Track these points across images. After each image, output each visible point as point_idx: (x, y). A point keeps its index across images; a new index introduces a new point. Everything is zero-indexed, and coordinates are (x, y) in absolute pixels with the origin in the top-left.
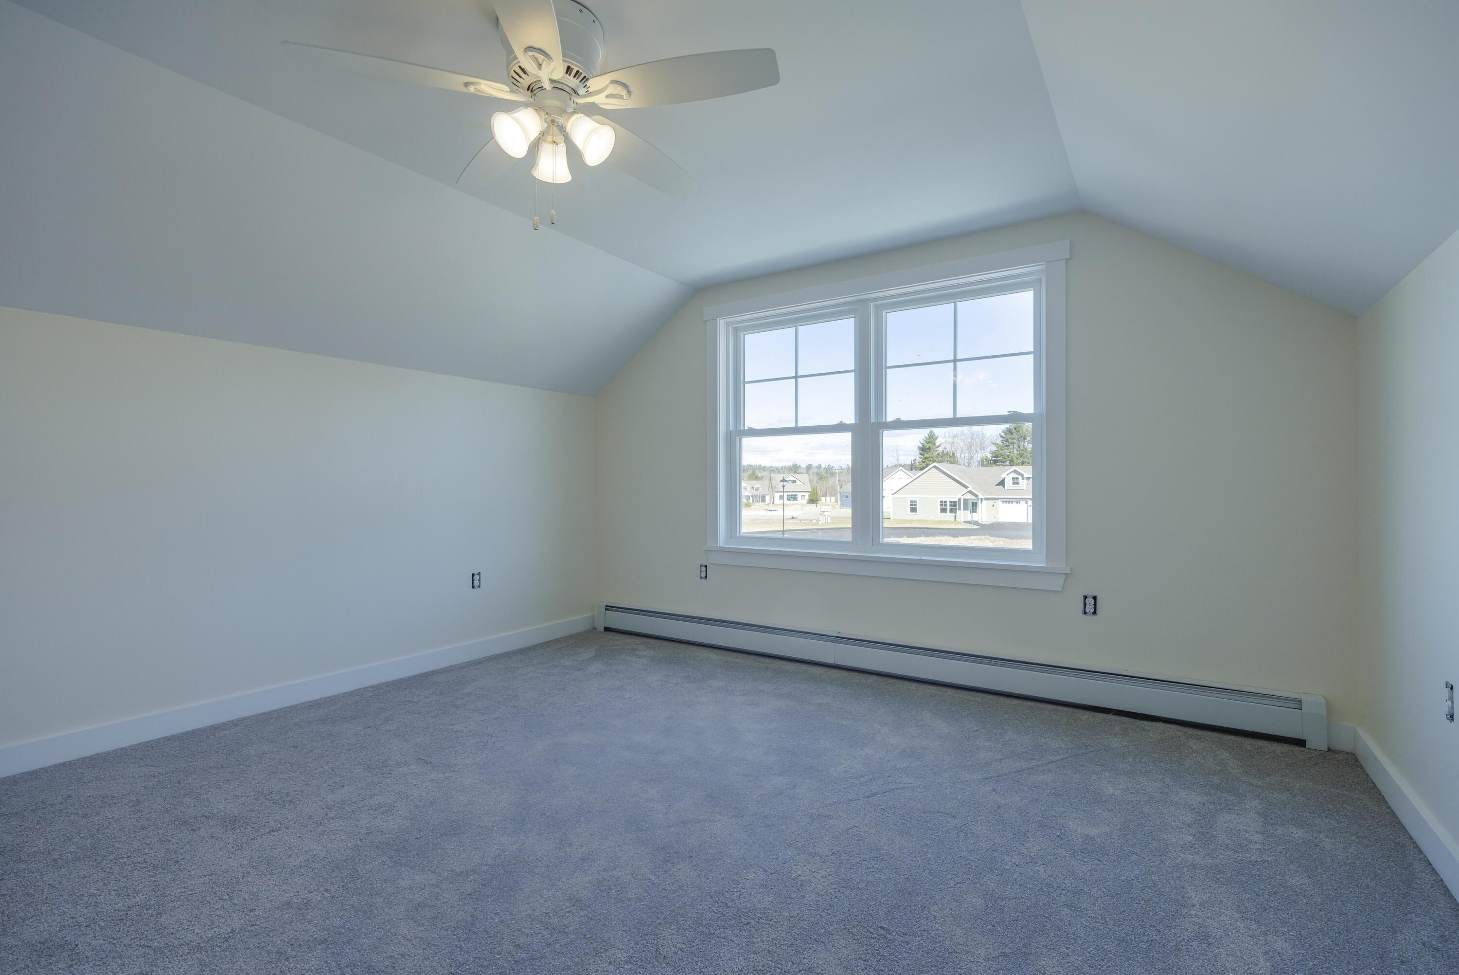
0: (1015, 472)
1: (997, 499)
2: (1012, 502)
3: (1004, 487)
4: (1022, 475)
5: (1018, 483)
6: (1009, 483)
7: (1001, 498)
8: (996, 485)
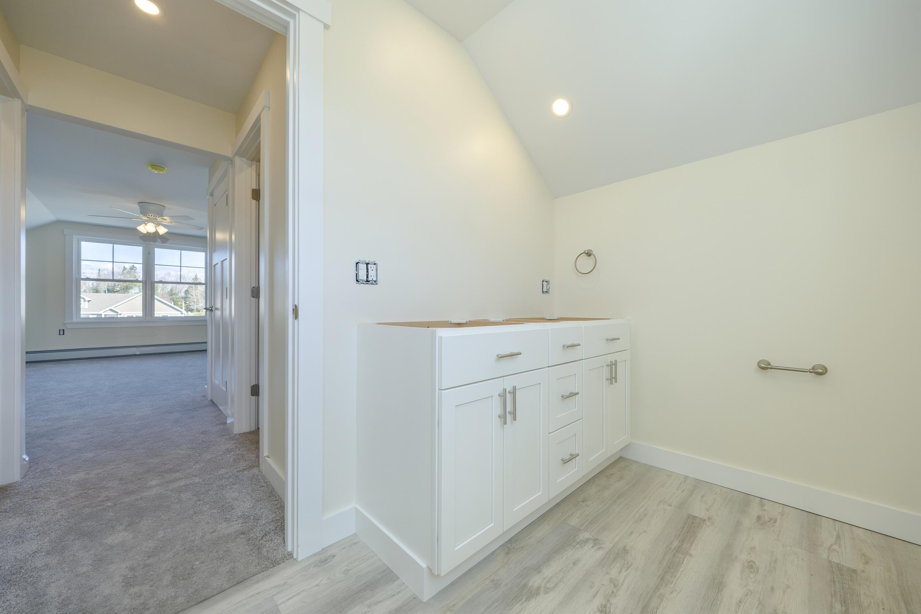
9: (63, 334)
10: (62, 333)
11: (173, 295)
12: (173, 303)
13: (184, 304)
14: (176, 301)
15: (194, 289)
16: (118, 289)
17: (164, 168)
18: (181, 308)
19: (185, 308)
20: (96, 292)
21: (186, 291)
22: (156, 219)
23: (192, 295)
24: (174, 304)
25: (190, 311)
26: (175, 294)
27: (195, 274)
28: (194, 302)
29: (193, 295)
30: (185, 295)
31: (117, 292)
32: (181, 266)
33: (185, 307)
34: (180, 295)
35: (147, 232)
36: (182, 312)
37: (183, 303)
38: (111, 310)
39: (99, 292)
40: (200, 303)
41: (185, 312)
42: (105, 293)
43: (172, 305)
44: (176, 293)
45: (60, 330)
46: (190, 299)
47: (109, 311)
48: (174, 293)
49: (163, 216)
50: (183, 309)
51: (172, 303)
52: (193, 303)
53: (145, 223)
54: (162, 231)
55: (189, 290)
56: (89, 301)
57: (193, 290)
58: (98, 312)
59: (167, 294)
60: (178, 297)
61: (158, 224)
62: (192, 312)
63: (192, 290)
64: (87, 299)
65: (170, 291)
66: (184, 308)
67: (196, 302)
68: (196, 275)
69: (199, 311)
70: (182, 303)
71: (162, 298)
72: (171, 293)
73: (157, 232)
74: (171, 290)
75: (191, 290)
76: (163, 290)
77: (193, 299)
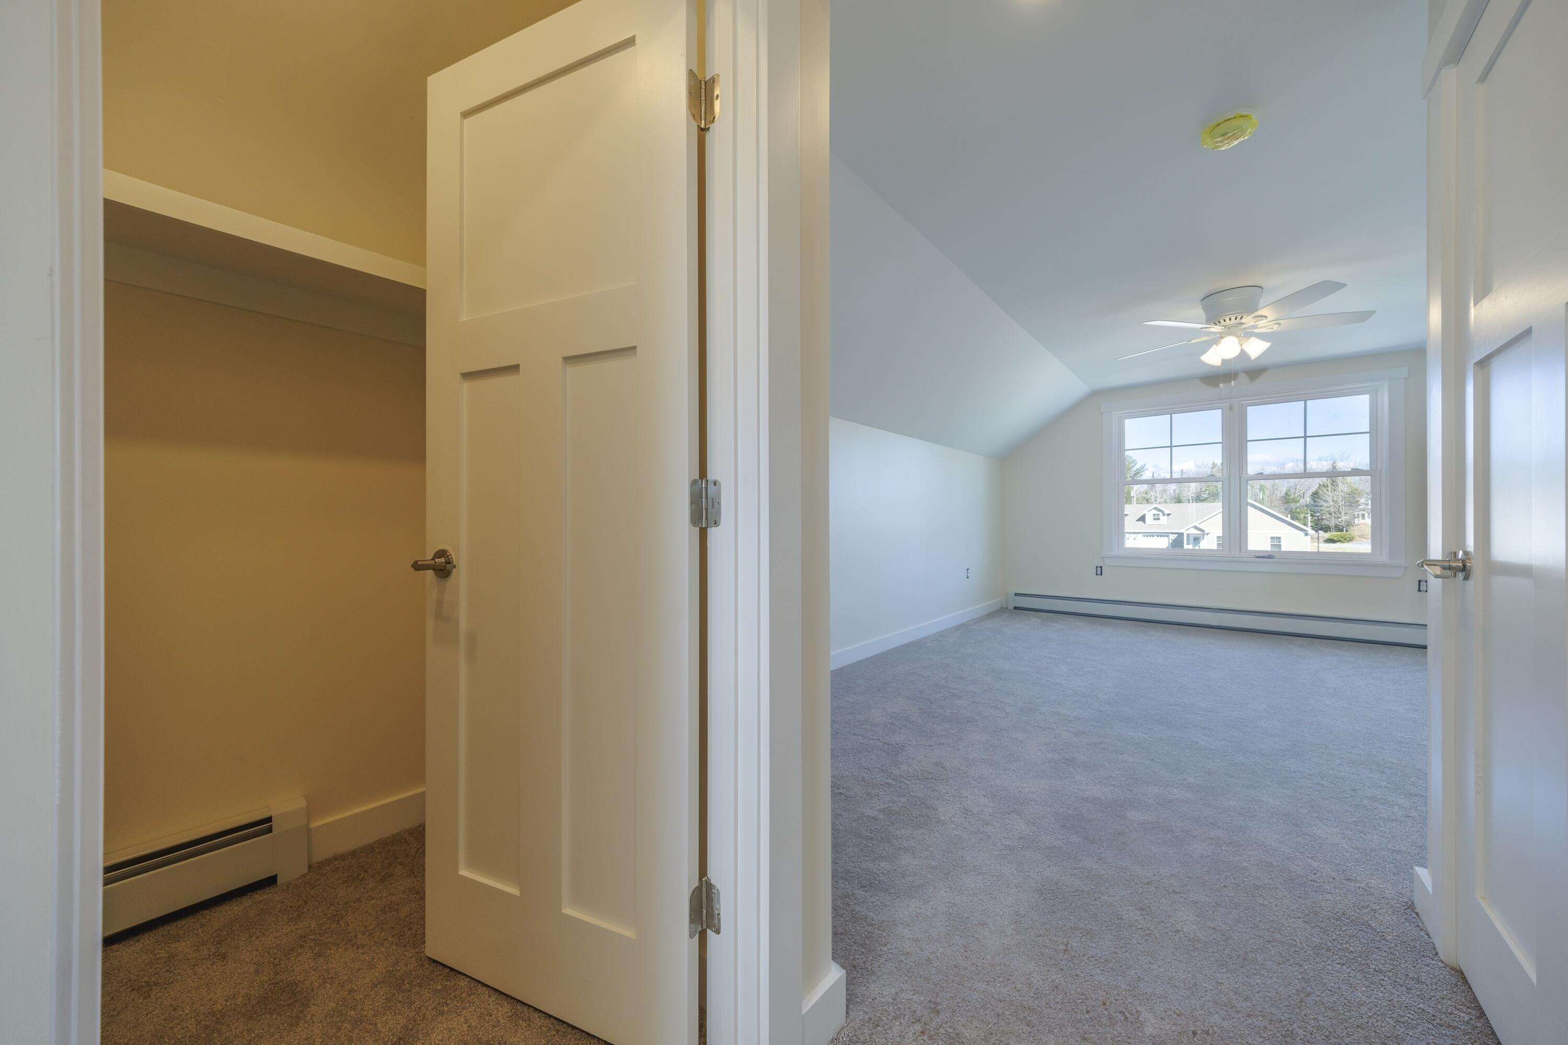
0: (1156, 509)
1: (1139, 533)
2: (1153, 536)
3: (1144, 522)
4: (1163, 512)
5: (1159, 519)
6: (1149, 519)
7: (1142, 533)
8: (1137, 521)
9: (1101, 574)
10: (1099, 572)
11: (1289, 502)
12: (1289, 515)
13: (1309, 518)
14: (1296, 512)
15: (1329, 489)
16: (1206, 496)
17: (1246, 116)
18: (1305, 525)
19: (1313, 525)
20: (1178, 503)
21: (1313, 493)
22: (1242, 324)
23: (1326, 501)
24: (1293, 518)
25: (1321, 529)
26: (1295, 501)
27: (1332, 462)
28: (1330, 514)
29: (1327, 499)
30: (1312, 501)
31: (1203, 500)
32: (1305, 437)
33: (1311, 522)
34: (1302, 502)
35: (1223, 361)
36: (1307, 531)
37: (1309, 515)
38: (1196, 528)
39: (1182, 503)
40: (1343, 514)
41: (1313, 532)
42: (1189, 502)
43: (1289, 519)
44: (1294, 498)
45: (1097, 567)
46: (1322, 508)
47: (1193, 529)
48: (1291, 498)
49: (1257, 310)
50: (1309, 526)
51: (1288, 517)
52: (1328, 516)
53: (1216, 340)
54: (1256, 348)
55: (1320, 492)
56: (1169, 515)
57: (1328, 491)
58: (1180, 529)
59: (1279, 500)
60: (1298, 504)
61: (1249, 334)
62: (1326, 532)
63: (1326, 491)
64: (1166, 512)
65: (1284, 496)
66: (1310, 524)
67: (1334, 513)
68: (1334, 463)
69: (1342, 531)
70: (1306, 516)
71: (1270, 507)
72: (1287, 499)
73: (1243, 354)
74: (1286, 494)
75: (1323, 491)
76: (1273, 494)
77: (1328, 507)
